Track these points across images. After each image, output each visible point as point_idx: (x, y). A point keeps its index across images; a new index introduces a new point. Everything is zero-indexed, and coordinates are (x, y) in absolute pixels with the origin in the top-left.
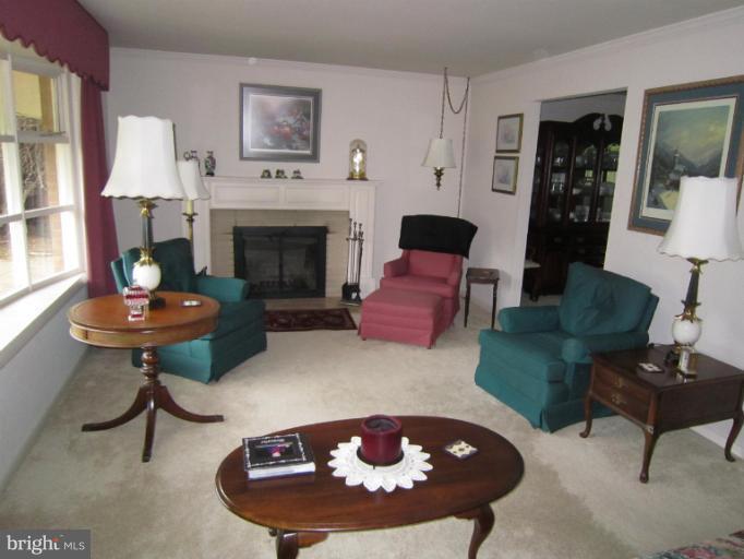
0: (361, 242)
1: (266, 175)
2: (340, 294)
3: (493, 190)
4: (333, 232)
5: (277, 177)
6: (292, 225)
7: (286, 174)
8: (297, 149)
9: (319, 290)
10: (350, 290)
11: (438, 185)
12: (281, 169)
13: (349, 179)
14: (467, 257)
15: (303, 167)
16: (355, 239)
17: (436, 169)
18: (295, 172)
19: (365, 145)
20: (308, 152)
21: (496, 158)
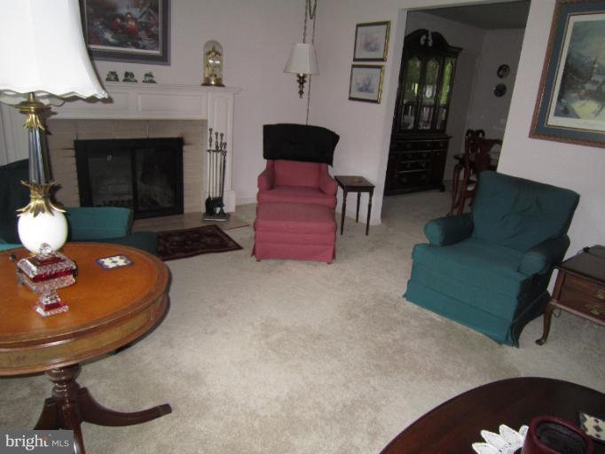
0: (224, 153)
1: (113, 77)
2: (203, 210)
3: (351, 99)
4: (189, 144)
5: (125, 80)
6: (145, 137)
7: (136, 78)
8: (144, 48)
9: (177, 206)
10: (213, 204)
11: (301, 92)
12: (129, 71)
13: (203, 85)
14: (331, 165)
15: (156, 69)
16: (217, 151)
17: (299, 76)
18: (146, 75)
19: (221, 47)
20: (157, 52)
21: (354, 66)
